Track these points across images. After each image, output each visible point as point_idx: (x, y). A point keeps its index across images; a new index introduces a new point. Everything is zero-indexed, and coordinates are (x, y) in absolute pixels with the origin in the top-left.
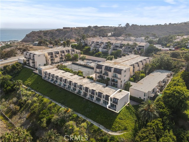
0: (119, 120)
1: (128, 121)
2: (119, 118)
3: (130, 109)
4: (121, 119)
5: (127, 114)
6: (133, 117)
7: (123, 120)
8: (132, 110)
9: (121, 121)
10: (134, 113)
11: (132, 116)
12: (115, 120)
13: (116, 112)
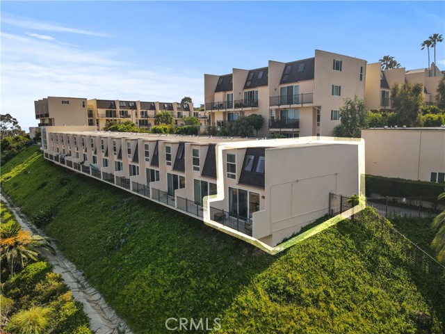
0: (266, 303)
1: (347, 317)
2: (272, 290)
3: (369, 236)
4: (289, 298)
5: (338, 263)
6: (398, 296)
7: (300, 302)
8: (384, 245)
9: (285, 309)
10: (397, 262)
11: (385, 286)
12: (230, 297)
13: (252, 239)
